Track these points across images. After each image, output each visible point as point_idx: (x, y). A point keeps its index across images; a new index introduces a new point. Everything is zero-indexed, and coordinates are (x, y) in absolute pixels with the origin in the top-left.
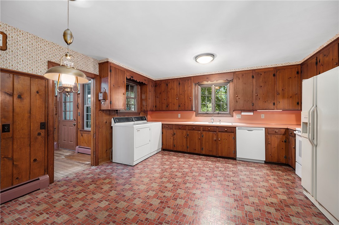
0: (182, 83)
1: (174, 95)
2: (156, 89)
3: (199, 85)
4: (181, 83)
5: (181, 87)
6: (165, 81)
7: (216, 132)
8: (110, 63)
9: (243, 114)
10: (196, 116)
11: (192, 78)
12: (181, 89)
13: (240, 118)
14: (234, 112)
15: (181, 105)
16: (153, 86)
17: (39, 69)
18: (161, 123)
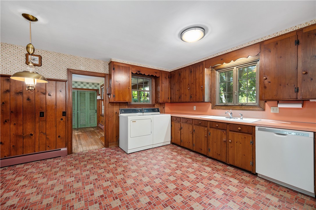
0: (194, 70)
1: (186, 85)
2: (171, 80)
3: (217, 70)
4: (192, 70)
5: (193, 75)
6: (178, 71)
7: (226, 130)
8: (114, 62)
9: (280, 106)
10: (212, 108)
11: (204, 63)
12: (192, 77)
13: (278, 112)
14: (266, 104)
15: (192, 96)
16: (168, 78)
17: (61, 75)
18: (170, 115)
